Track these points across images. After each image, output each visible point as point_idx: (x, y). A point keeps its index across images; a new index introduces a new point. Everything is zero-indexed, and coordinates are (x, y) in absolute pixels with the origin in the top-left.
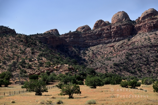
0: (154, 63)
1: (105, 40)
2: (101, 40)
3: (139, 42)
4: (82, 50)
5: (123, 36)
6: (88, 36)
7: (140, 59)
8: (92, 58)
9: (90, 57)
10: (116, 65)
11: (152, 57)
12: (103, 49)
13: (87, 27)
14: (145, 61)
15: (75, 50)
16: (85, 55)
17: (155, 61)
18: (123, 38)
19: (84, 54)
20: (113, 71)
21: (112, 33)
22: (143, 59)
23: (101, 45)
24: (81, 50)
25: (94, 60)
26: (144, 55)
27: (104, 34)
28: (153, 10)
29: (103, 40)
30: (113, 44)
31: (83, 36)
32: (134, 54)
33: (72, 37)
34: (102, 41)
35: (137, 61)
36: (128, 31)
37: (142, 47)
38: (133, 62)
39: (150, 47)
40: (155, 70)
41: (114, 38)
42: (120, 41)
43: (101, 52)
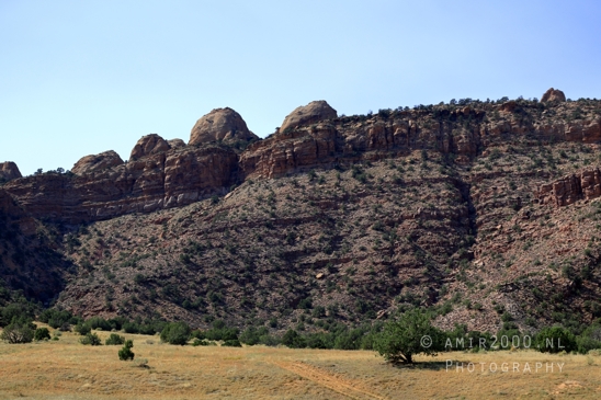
0: (269, 278)
1: (143, 200)
2: (132, 201)
3: (240, 209)
4: (71, 230)
5: (201, 189)
6: (92, 186)
7: (227, 264)
8: (93, 259)
9: (88, 254)
10: (141, 281)
11: (266, 257)
12: (132, 231)
13: (111, 157)
14: (242, 272)
15: (47, 232)
16: (75, 248)
17: (273, 271)
18: (199, 194)
19: (72, 246)
20: (130, 302)
21: (167, 177)
22: (235, 265)
23: (130, 217)
24: (66, 230)
25: (97, 264)
26: (244, 251)
27: (141, 180)
28: (320, 106)
29: (136, 201)
30: (166, 213)
31: (76, 186)
32: (211, 247)
33: (41, 188)
34: (133, 205)
35: (217, 270)
36: (216, 171)
37: (241, 226)
38: (202, 272)
39: (268, 226)
40: (269, 299)
41: (170, 194)
42: (188, 204)
43: (125, 239)
